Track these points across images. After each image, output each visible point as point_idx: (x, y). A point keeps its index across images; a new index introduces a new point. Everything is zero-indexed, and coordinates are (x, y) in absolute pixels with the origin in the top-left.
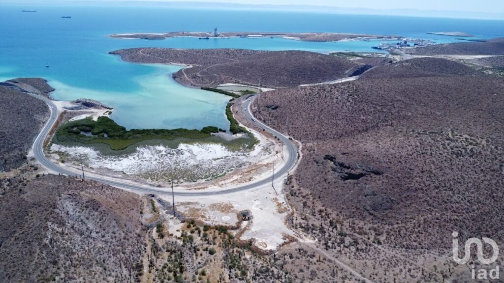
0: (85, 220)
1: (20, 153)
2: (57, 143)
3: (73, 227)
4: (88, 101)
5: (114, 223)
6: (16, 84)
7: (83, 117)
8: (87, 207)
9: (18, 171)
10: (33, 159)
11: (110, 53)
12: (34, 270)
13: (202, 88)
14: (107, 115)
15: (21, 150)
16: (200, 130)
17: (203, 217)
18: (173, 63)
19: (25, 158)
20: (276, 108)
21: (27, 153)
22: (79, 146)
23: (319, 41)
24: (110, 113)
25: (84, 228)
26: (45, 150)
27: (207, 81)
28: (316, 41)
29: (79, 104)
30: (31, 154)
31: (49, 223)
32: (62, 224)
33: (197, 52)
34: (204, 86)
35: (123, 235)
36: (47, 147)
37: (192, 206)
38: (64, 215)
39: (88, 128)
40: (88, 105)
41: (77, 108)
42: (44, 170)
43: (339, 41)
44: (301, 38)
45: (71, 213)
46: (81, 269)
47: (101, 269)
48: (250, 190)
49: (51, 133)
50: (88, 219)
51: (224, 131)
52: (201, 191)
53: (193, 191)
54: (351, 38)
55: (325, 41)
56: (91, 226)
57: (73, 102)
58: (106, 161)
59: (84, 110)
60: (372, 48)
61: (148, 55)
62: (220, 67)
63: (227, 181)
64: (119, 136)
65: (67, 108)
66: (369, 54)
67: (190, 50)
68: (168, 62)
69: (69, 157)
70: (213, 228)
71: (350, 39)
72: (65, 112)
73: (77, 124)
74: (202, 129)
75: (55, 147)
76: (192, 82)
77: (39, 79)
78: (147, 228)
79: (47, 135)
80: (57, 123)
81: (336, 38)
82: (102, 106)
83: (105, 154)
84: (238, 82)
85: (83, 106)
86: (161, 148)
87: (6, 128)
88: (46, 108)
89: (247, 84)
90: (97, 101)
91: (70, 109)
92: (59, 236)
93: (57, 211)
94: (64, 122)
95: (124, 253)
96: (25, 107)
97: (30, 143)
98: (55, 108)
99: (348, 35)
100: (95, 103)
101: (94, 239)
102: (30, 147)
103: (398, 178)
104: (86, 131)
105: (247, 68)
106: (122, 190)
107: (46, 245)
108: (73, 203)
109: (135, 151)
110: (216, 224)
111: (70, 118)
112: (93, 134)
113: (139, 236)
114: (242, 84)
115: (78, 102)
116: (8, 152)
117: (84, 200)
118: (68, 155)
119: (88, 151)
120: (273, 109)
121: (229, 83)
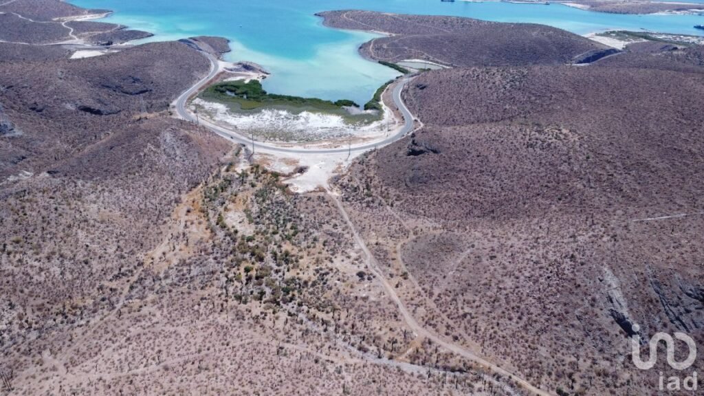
0: (176, 148)
1: (166, 101)
2: (200, 98)
3: (164, 150)
4: (248, 64)
5: (196, 154)
6: (195, 42)
7: (238, 78)
8: (181, 140)
9: (158, 114)
10: (174, 107)
11: (316, 15)
12: (125, 167)
13: (380, 62)
14: (260, 80)
15: (167, 99)
16: (333, 102)
17: (268, 164)
18: (376, 32)
19: (168, 105)
20: (423, 88)
21: (171, 102)
22: (216, 102)
23: (616, 13)
24: (264, 78)
25: (173, 153)
26: (187, 101)
27: (391, 54)
28: (611, 12)
29: (240, 66)
30: (175, 103)
31: (149, 144)
32: (158, 146)
33: (409, 19)
34: (383, 59)
35: (199, 163)
36: (190, 99)
37: (266, 156)
38: (162, 141)
39: (233, 89)
40: (247, 67)
41: (237, 70)
42: (177, 115)
43: (651, 14)
44: (592, 6)
45: (168, 141)
46: (156, 175)
47: (169, 178)
48: (326, 154)
49: (200, 89)
50: (178, 147)
51: (357, 106)
52: (286, 148)
53: (280, 148)
54: (678, 10)
55: (628, 13)
56: (178, 152)
57: (235, 64)
58: (229, 117)
59: (243, 73)
60: (695, 27)
61: (351, 20)
62: (417, 39)
63: (314, 145)
64: (254, 98)
65: (227, 69)
66: (670, 37)
67: (402, 16)
68: (371, 29)
69: (203, 110)
70: (270, 173)
71: (674, 12)
72: (223, 73)
73: (226, 85)
74: (336, 101)
75: (197, 101)
76: (373, 54)
77: (222, 38)
78: (221, 164)
79: (196, 91)
80: (211, 81)
81: (649, 9)
82: (260, 70)
83: (232, 111)
84: (428, 59)
85: (243, 69)
86: (284, 113)
87: (162, 79)
88: (208, 66)
89: (437, 62)
90: (257, 65)
91: (229, 70)
92: (152, 154)
93: (158, 138)
94: (218, 81)
95: (192, 174)
96: (189, 64)
97: (178, 94)
98: (217, 66)
99: (673, 6)
100: (255, 66)
101: (176, 161)
102: (176, 97)
103: (450, 158)
104: (231, 91)
105: (447, 42)
106: (222, 137)
107: (140, 156)
108: (172, 135)
109: (259, 112)
110: (273, 170)
111: (225, 78)
112: (236, 94)
113: (211, 167)
114: (432, 61)
115: (240, 64)
116: (157, 99)
117: (182, 134)
118: (203, 108)
119: (220, 107)
120: (421, 89)
121: (418, 58)
